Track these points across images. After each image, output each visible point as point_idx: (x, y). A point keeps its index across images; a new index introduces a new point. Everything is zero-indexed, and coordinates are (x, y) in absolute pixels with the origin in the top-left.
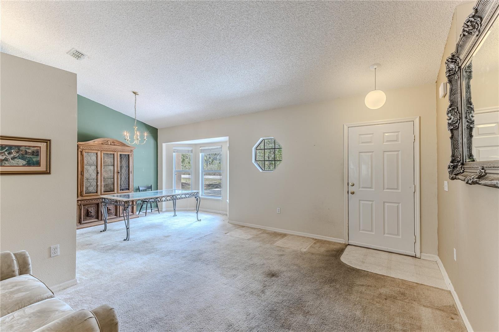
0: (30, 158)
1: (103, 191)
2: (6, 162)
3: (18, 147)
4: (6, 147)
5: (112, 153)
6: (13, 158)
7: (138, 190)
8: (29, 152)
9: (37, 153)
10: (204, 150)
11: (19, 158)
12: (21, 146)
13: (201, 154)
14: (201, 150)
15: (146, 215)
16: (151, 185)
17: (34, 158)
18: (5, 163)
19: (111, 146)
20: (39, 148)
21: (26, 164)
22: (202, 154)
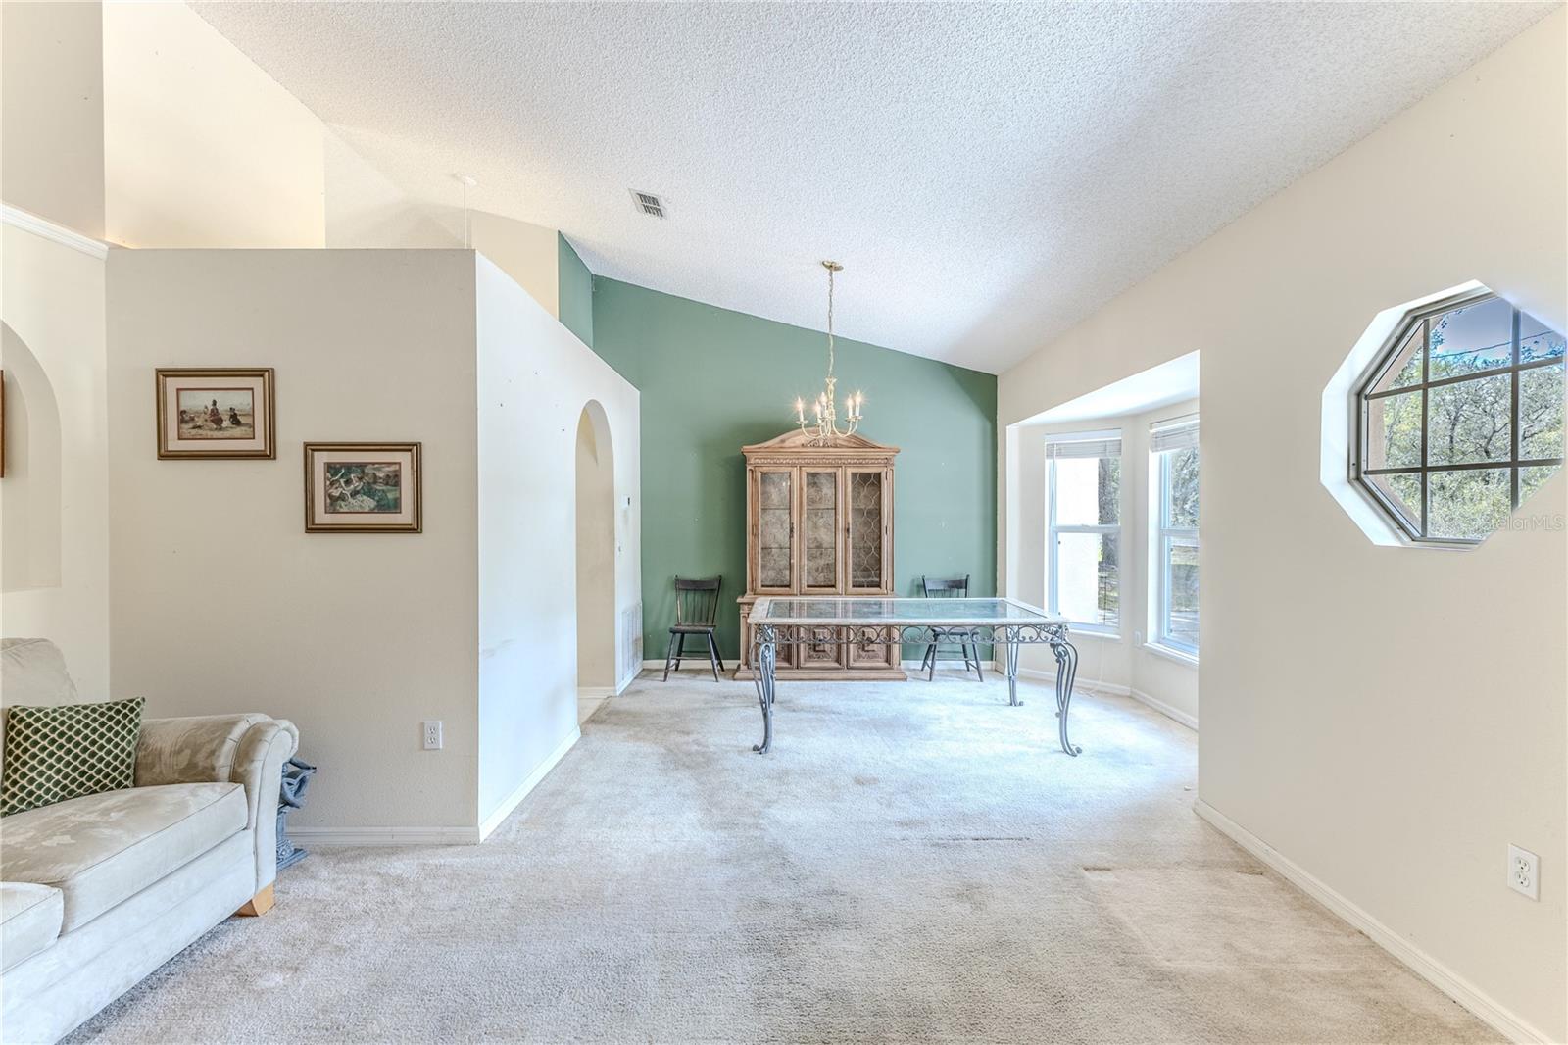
0: (383, 491)
1: (804, 583)
2: (343, 504)
3: (362, 466)
4: (341, 467)
5: (829, 470)
6: (354, 494)
7: (921, 588)
8: (381, 478)
9: (394, 480)
10: (1166, 435)
11: (364, 494)
12: (366, 464)
13: (1154, 458)
14: (1156, 436)
15: (934, 678)
16: (968, 576)
17: (389, 491)
18: (341, 507)
19: (826, 450)
20: (397, 467)
21: (377, 506)
22: (1158, 454)
